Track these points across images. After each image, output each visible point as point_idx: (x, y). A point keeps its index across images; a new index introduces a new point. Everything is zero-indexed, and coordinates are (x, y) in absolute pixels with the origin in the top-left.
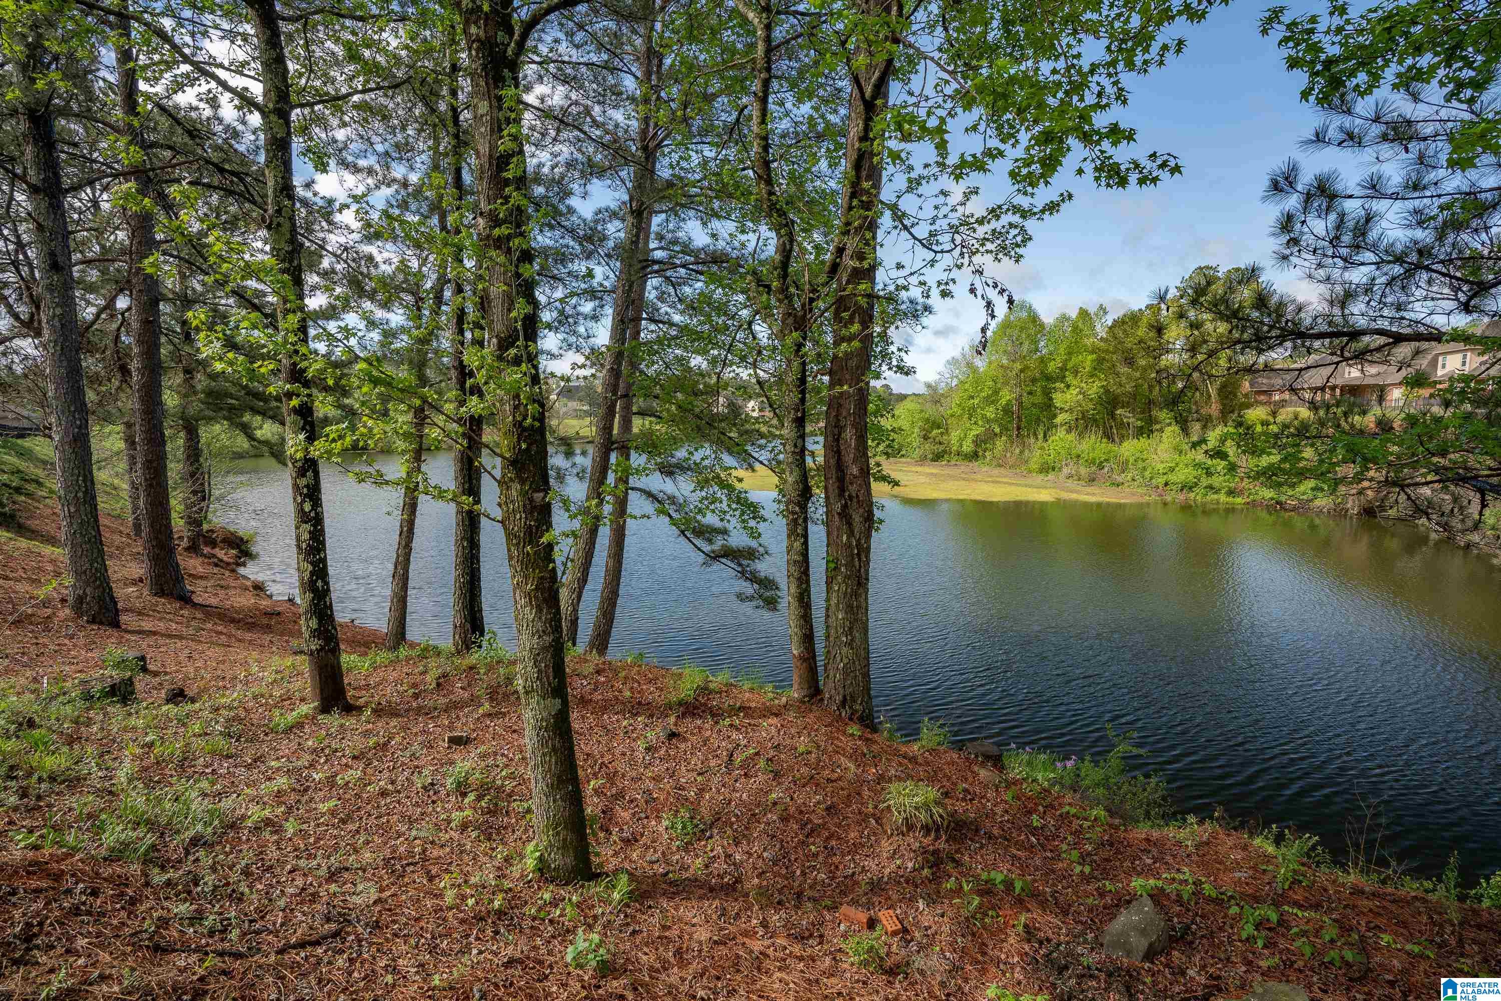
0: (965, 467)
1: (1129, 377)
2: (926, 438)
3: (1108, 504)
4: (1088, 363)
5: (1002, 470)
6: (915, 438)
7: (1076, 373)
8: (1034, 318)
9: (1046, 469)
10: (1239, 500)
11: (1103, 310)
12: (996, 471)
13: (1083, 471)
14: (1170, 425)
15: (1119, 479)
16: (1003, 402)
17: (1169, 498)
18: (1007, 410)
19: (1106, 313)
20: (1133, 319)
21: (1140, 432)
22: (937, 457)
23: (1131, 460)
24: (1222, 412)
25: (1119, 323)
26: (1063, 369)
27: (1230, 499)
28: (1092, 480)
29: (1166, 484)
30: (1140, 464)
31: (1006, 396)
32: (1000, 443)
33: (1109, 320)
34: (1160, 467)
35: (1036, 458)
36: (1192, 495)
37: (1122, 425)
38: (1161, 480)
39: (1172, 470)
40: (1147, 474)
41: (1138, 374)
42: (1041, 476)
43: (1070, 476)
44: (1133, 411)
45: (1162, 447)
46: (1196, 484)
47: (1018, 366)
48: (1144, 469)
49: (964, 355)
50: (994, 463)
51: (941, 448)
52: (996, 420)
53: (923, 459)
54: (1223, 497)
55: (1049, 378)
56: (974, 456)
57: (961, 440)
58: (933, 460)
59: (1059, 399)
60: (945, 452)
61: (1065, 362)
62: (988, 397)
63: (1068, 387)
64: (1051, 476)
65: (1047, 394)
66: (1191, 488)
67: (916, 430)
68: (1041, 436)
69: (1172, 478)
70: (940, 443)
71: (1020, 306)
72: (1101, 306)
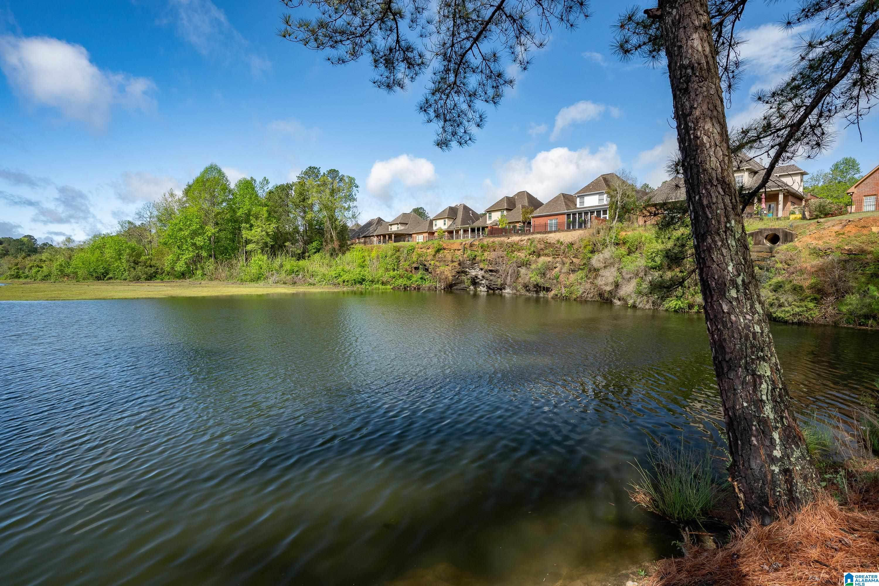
2: (136, 262)
4: (264, 212)
5: (219, 282)
6: (122, 264)
7: (257, 218)
10: (388, 287)
11: (266, 181)
12: (215, 283)
15: (311, 281)
21: (299, 257)
26: (248, 214)
27: (384, 287)
39: (338, 274)
40: (326, 277)
43: (275, 280)
48: (324, 275)
49: (166, 201)
50: (207, 278)
51: (153, 270)
54: (380, 286)
59: (246, 235)
61: (249, 210)
62: (196, 230)
63: (251, 226)
66: (361, 282)
67: (125, 257)
70: (151, 266)
71: (213, 168)
72: (265, 178)
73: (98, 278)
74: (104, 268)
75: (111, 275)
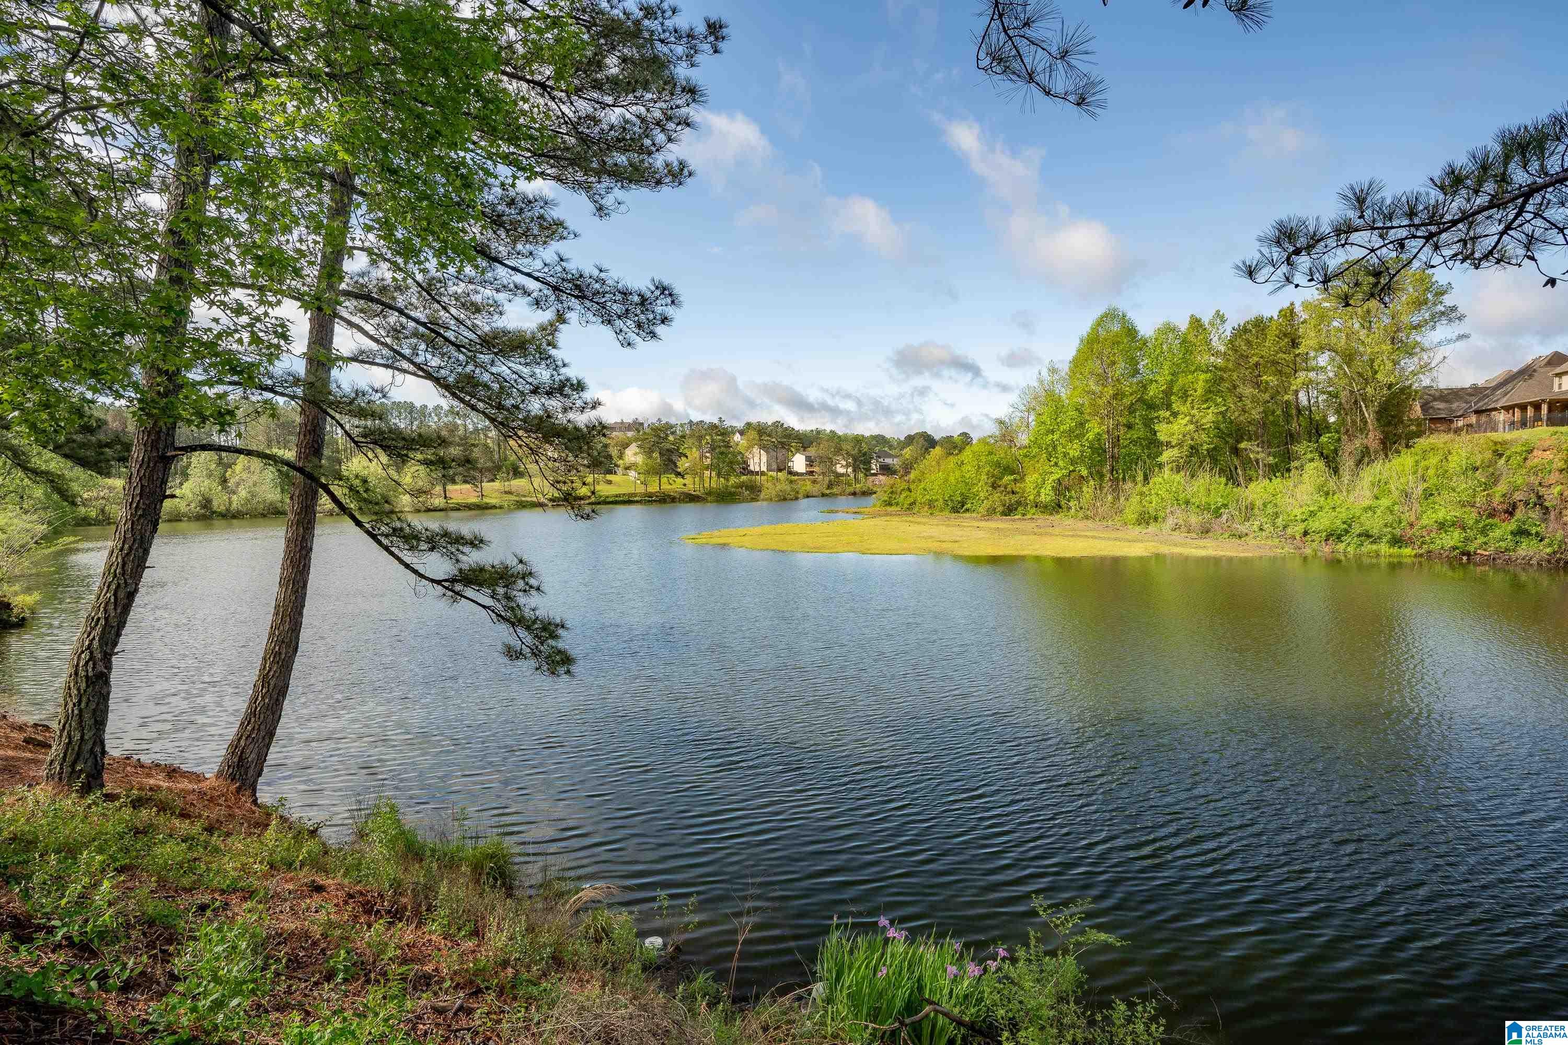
0: (1043, 519)
1: (1254, 400)
2: (994, 486)
3: (1230, 559)
4: (1201, 383)
5: (1089, 523)
6: (981, 489)
7: (1185, 396)
8: (1131, 332)
9: (1145, 519)
10: (1407, 551)
11: (1220, 317)
12: (1081, 524)
13: (1194, 520)
14: (1312, 460)
15: (1243, 529)
16: (1091, 436)
17: (1308, 551)
18: (1097, 449)
19: (1223, 321)
20: (1260, 325)
21: (1273, 471)
22: (1009, 511)
23: (1259, 503)
24: (1383, 442)
25: (1241, 331)
26: (1168, 393)
27: (1395, 550)
28: (1206, 531)
29: (1306, 533)
30: (1270, 510)
31: (1094, 428)
32: (1088, 490)
33: (1228, 330)
34: (1297, 512)
35: (1132, 507)
36: (1341, 547)
37: (1248, 463)
38: (1300, 528)
39: (1312, 514)
40: (1280, 522)
41: (1267, 396)
42: (1138, 529)
43: (1177, 527)
44: (1262, 444)
45: (1302, 488)
46: (1347, 531)
47: (1110, 391)
48: (1277, 515)
49: (1041, 382)
50: (1081, 514)
51: (1014, 498)
52: (1081, 458)
53: (991, 512)
54: (1384, 548)
55: (1151, 406)
56: (1057, 507)
57: (1038, 487)
58: (1004, 514)
59: (1163, 432)
60: (1019, 503)
61: (1171, 384)
62: (1071, 431)
63: (1175, 415)
64: (1153, 528)
65: (1148, 423)
66: (1339, 537)
67: (984, 477)
68: (1140, 478)
69: (1314, 525)
70: (1013, 493)
71: (1110, 315)
72: (1218, 312)
73: (955, 510)
74: (962, 494)
75: (968, 506)
